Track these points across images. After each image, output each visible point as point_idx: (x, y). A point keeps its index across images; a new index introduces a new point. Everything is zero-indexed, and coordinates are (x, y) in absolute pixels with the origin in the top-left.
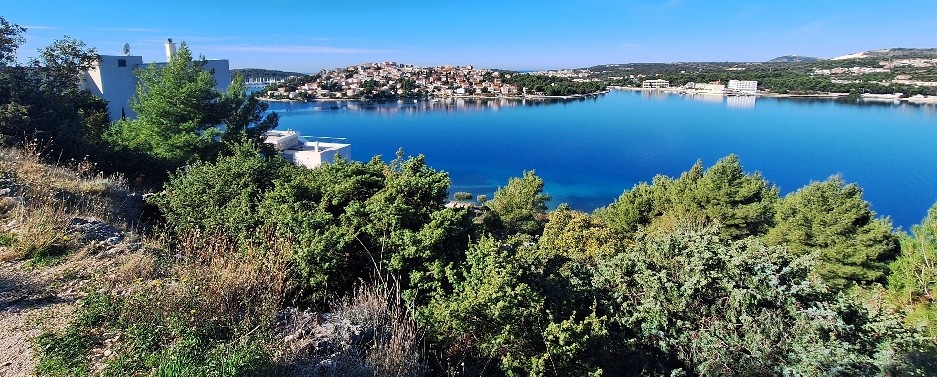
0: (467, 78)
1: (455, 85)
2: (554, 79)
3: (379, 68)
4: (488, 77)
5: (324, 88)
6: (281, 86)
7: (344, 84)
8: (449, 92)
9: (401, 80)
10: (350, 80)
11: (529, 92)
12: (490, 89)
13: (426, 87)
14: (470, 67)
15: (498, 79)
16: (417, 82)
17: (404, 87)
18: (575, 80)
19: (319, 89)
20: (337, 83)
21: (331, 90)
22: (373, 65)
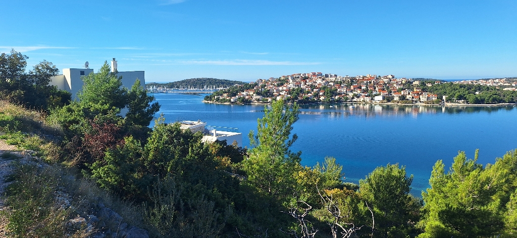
0: (387, 87)
1: (374, 93)
2: (479, 88)
3: (306, 78)
4: (409, 85)
5: (258, 94)
6: (226, 92)
7: (275, 91)
8: (368, 99)
9: (324, 88)
10: (280, 88)
11: (449, 100)
12: (409, 97)
13: (347, 94)
14: (390, 77)
15: (418, 87)
16: (339, 90)
17: (326, 94)
18: (505, 89)
19: (254, 95)
20: (269, 90)
21: (264, 96)
22: (301, 75)
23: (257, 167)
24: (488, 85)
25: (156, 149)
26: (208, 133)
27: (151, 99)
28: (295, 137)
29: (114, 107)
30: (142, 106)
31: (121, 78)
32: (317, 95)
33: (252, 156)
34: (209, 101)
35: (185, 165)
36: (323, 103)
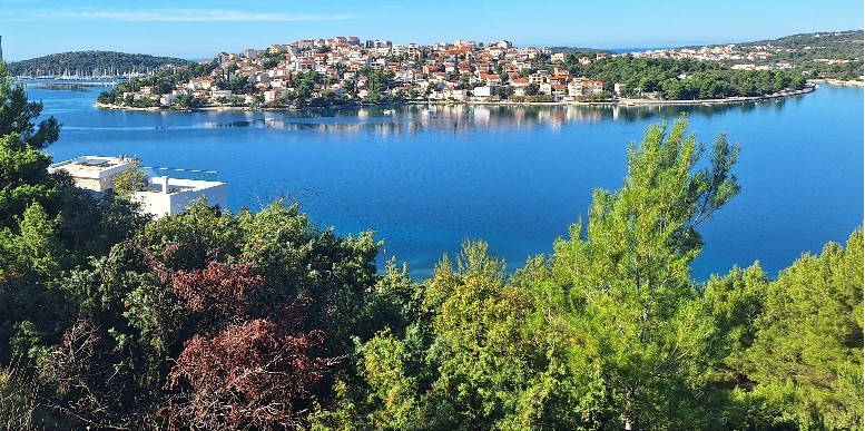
0: (498, 66)
1: (472, 81)
2: (687, 66)
3: (326, 50)
4: (541, 63)
5: (222, 86)
6: (146, 84)
7: (259, 78)
8: (458, 95)
9: (366, 72)
10: (271, 73)
11: (628, 92)
12: (545, 88)
13: (414, 84)
14: (504, 45)
15: (562, 66)
16: (398, 75)
17: (371, 84)
18: (736, 67)
19: (214, 88)
20: (247, 78)
21: (234, 91)
22: (315, 43)
24: (700, 58)
32: (351, 87)
34: (110, 105)
36: (366, 105)
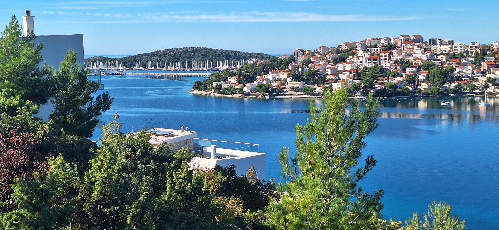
3: (391, 47)
5: (297, 78)
6: (233, 75)
7: (329, 71)
9: (428, 67)
10: (340, 67)
13: (473, 79)
16: (457, 70)
17: (431, 78)
19: (289, 79)
20: (318, 70)
21: (307, 82)
22: (382, 41)
23: (296, 220)
25: (106, 180)
26: (199, 151)
27: (96, 86)
28: (371, 162)
29: (28, 102)
30: (79, 101)
31: (40, 47)
32: (412, 80)
33: (285, 198)
34: (202, 92)
35: (159, 212)
36: (426, 96)
